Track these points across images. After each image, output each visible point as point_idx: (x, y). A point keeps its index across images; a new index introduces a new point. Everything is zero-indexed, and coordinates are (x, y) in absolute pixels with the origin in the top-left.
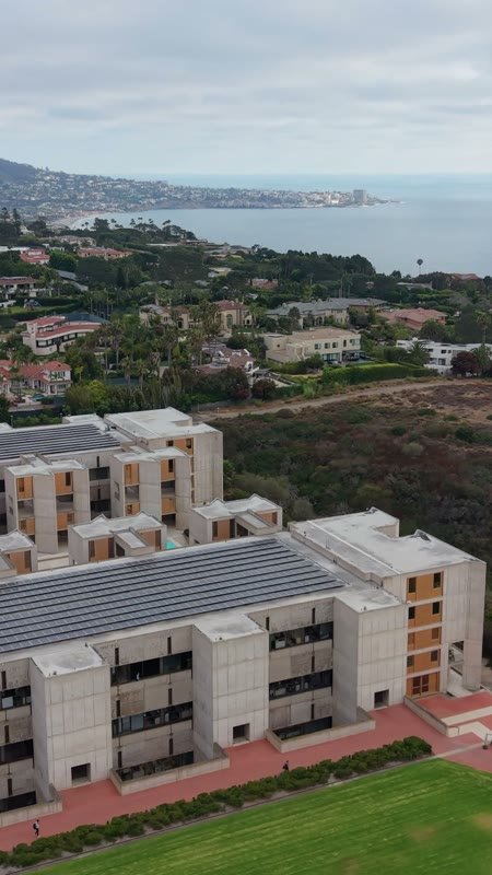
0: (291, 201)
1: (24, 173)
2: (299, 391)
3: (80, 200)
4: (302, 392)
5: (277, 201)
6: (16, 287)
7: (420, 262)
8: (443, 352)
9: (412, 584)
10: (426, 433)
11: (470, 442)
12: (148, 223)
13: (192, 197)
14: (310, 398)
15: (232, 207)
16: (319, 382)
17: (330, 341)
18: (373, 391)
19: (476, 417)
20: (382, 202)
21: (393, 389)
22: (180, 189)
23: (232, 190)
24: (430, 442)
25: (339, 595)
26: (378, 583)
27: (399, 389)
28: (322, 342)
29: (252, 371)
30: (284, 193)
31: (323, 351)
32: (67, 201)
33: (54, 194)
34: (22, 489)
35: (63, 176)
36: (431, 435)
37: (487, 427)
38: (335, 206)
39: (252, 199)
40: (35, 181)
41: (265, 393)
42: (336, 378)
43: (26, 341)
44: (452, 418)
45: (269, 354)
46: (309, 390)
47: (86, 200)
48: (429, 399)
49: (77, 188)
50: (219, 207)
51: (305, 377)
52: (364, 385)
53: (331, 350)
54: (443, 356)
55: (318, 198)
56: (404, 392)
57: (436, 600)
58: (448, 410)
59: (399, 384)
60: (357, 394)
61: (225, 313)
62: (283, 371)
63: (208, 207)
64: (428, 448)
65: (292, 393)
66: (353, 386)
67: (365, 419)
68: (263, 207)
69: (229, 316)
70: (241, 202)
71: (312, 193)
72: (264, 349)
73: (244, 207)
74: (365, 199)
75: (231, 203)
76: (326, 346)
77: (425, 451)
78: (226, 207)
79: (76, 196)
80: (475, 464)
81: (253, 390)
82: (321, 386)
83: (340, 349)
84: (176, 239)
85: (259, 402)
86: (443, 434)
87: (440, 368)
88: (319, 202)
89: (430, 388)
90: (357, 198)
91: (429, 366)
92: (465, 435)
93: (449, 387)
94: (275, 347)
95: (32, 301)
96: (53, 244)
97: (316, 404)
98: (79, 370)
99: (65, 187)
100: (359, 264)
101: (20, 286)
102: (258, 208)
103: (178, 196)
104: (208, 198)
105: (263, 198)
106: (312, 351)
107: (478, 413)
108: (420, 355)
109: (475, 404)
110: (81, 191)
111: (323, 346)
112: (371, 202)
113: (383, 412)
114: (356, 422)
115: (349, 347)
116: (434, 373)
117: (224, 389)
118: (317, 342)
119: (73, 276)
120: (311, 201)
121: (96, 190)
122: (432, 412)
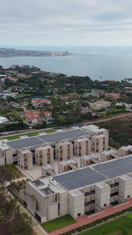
0: (49, 54)
4: (103, 117)
5: (46, 54)
6: (17, 89)
8: (128, 106)
14: (106, 118)
16: (106, 114)
18: (119, 116)
20: (73, 54)
22: (19, 51)
30: (47, 52)
39: (39, 54)
41: (96, 117)
42: (110, 113)
43: (33, 105)
46: (105, 116)
51: (102, 113)
52: (116, 115)
55: (56, 53)
56: (125, 116)
59: (123, 114)
60: (116, 117)
65: (101, 117)
66: (113, 115)
71: (54, 52)
74: (68, 54)
81: (93, 117)
84: (36, 71)
85: (95, 120)
88: (57, 54)
90: (66, 54)
91: (127, 109)
94: (92, 106)
96: (8, 73)
97: (108, 120)
104: (27, 53)
105: (42, 53)
106: (101, 107)
108: (124, 107)
112: (70, 55)
116: (129, 111)
117: (88, 117)
120: (55, 54)
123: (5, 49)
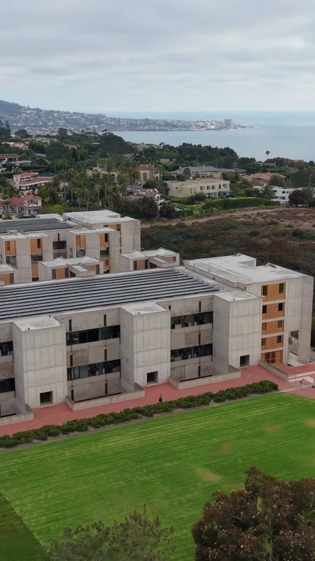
0: (185, 127)
1: (14, 109)
2: (190, 213)
3: (50, 126)
4: (192, 214)
5: (176, 126)
6: (6, 159)
7: (268, 153)
8: (284, 192)
9: (265, 290)
10: (273, 234)
11: (302, 238)
12: (92, 131)
13: (121, 124)
14: (197, 217)
15: (147, 130)
16: (203, 208)
17: (210, 185)
18: (239, 214)
19: (306, 226)
20: (243, 127)
21: (252, 212)
22: (114, 119)
23: (147, 120)
24: (275, 238)
25: (216, 294)
26: (242, 288)
27: (255, 212)
28: (205, 185)
29: (160, 201)
30: (180, 121)
31: (206, 191)
32: (41, 126)
33: (32, 122)
34: (8, 249)
35: (38, 111)
36: (277, 235)
37: (312, 231)
38: (213, 129)
39: (160, 125)
40: (20, 114)
41: (168, 213)
42: (213, 205)
43: (12, 184)
44: (289, 226)
45: (170, 193)
46: (196, 212)
47: (53, 126)
48: (275, 217)
49: (47, 118)
50: (138, 130)
51: (194, 206)
52: (233, 210)
53: (211, 191)
54: (283, 195)
55: (202, 124)
56: (258, 213)
57: (281, 301)
58: (287, 223)
59: (254, 209)
60: (228, 215)
61: (142, 172)
62: (179, 202)
63: (131, 130)
64: (274, 242)
65: (186, 214)
66: (225, 211)
67: (234, 228)
68: (167, 130)
69: (145, 174)
70: (152, 127)
71: (198, 122)
72: (167, 190)
73: (154, 130)
74: (232, 126)
75: (146, 128)
76: (208, 188)
77: (272, 243)
78: (142, 130)
79: (46, 123)
80: (305, 250)
81: (161, 211)
82: (204, 211)
83: (216, 190)
85: (164, 219)
86: (284, 234)
87: (282, 201)
88: (203, 127)
89: (276, 212)
90: (227, 125)
91: (274, 200)
92: (298, 235)
93: (287, 211)
94: (174, 189)
95: (17, 168)
97: (203, 220)
98: (47, 200)
99: (39, 118)
100: (228, 152)
101: (10, 160)
102: (163, 130)
103: (112, 123)
104: (131, 125)
105: (167, 124)
106: (199, 191)
107: (306, 224)
108: (268, 193)
109: (304, 219)
110: (50, 120)
111: (206, 188)
112: (236, 127)
113: (245, 224)
114: (227, 229)
115: (223, 189)
116: (278, 203)
117: (141, 210)
118: (202, 185)
119: (44, 155)
120: (198, 126)
121: (60, 120)
122: (277, 223)
123: (82, 114)
